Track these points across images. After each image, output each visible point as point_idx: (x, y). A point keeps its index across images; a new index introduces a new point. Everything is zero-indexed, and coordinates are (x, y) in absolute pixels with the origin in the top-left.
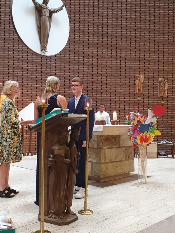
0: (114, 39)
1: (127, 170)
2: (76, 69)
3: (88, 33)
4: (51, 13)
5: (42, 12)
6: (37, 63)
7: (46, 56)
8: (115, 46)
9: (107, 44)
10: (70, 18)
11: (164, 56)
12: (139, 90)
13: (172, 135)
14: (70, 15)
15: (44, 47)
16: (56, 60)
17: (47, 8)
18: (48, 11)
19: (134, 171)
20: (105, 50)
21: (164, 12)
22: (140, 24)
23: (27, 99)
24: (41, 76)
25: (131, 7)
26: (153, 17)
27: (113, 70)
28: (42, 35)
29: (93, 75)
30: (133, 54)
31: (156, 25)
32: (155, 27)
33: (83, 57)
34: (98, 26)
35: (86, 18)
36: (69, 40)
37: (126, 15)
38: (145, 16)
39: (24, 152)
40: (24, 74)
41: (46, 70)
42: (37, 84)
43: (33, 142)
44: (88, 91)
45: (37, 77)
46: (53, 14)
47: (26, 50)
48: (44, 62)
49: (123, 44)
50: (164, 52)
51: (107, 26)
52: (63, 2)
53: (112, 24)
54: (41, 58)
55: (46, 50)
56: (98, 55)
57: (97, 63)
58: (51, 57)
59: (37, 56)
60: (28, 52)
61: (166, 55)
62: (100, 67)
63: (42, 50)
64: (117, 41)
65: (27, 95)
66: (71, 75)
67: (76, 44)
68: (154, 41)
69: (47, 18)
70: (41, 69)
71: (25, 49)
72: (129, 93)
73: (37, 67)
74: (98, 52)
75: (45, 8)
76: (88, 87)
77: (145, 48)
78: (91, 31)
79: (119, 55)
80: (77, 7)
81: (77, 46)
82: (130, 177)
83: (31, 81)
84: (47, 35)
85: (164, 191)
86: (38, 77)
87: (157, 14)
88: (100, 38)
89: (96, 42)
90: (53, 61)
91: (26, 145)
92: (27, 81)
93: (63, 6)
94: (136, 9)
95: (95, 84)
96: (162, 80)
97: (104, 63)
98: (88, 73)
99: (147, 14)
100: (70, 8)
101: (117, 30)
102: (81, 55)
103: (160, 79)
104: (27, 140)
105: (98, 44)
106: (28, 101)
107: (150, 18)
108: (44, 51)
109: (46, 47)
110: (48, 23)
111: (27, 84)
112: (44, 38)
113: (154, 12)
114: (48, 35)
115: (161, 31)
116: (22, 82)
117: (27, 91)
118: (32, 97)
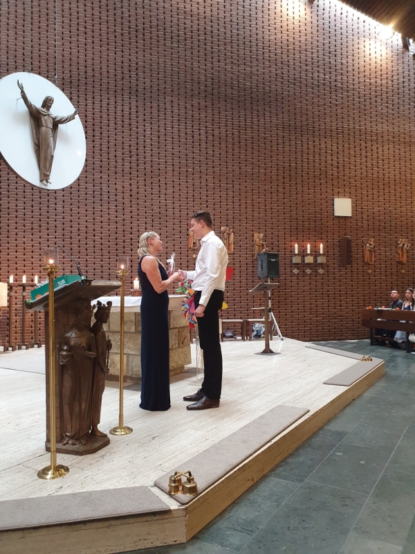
0: (155, 167)
1: (180, 363)
2: (97, 211)
3: (116, 156)
4: (56, 123)
5: (41, 121)
6: (33, 201)
7: (48, 190)
8: (157, 178)
9: (145, 175)
10: (86, 133)
11: (227, 194)
12: (194, 243)
13: (241, 307)
14: (85, 127)
15: (45, 176)
16: (64, 196)
17: (49, 115)
18: (52, 120)
19: (190, 363)
20: (142, 183)
21: (226, 131)
22: (193, 147)
23: (16, 257)
24: (40, 221)
25: (179, 120)
26: (210, 138)
27: (155, 213)
28: (42, 156)
29: (124, 220)
30: (184, 190)
31: (216, 149)
32: (213, 151)
33: (109, 192)
34: (130, 146)
35: (112, 133)
36: (86, 166)
37: (172, 133)
38: (200, 135)
39: (13, 344)
40: (12, 217)
41: (48, 212)
42: (32, 235)
43: (28, 327)
44: (117, 244)
45: (32, 223)
46: (60, 125)
47: (13, 180)
48: (44, 200)
49: (169, 176)
50: (227, 189)
51: (145, 147)
52: (75, 108)
53: (151, 145)
54: (40, 192)
55: (49, 181)
56: (131, 190)
57: (131, 202)
58: (55, 191)
59: (32, 189)
60: (17, 183)
61: (230, 193)
62: (134, 208)
63: (41, 181)
64: (159, 169)
65: (16, 252)
66: (89, 219)
67: (96, 172)
68: (214, 172)
69: (50, 131)
70: (40, 209)
71: (12, 177)
72: (180, 248)
73: (32, 206)
74: (131, 185)
75: (46, 115)
76: (116, 239)
77: (201, 183)
78: (119, 154)
79: (163, 191)
80: (97, 116)
81: (97, 176)
82: (185, 372)
83: (22, 229)
84: (49, 158)
85: (235, 389)
86: (35, 223)
87: (216, 133)
88: (134, 165)
89: (127, 170)
90: (60, 198)
91: (16, 333)
92: (16, 229)
93: (75, 114)
94: (186, 123)
95: (127, 234)
96: (226, 229)
97: (141, 202)
98: (116, 217)
99: (203, 132)
100: (86, 116)
101: (159, 153)
102: (105, 188)
103: (223, 228)
104: (18, 325)
105: (130, 174)
106: (19, 261)
107: (207, 138)
108: (45, 182)
109: (48, 176)
110: (51, 138)
111: (16, 234)
112: (45, 162)
113: (213, 130)
114: (52, 157)
115: (223, 159)
116: (8, 231)
117: (17, 246)
118: (24, 255)
